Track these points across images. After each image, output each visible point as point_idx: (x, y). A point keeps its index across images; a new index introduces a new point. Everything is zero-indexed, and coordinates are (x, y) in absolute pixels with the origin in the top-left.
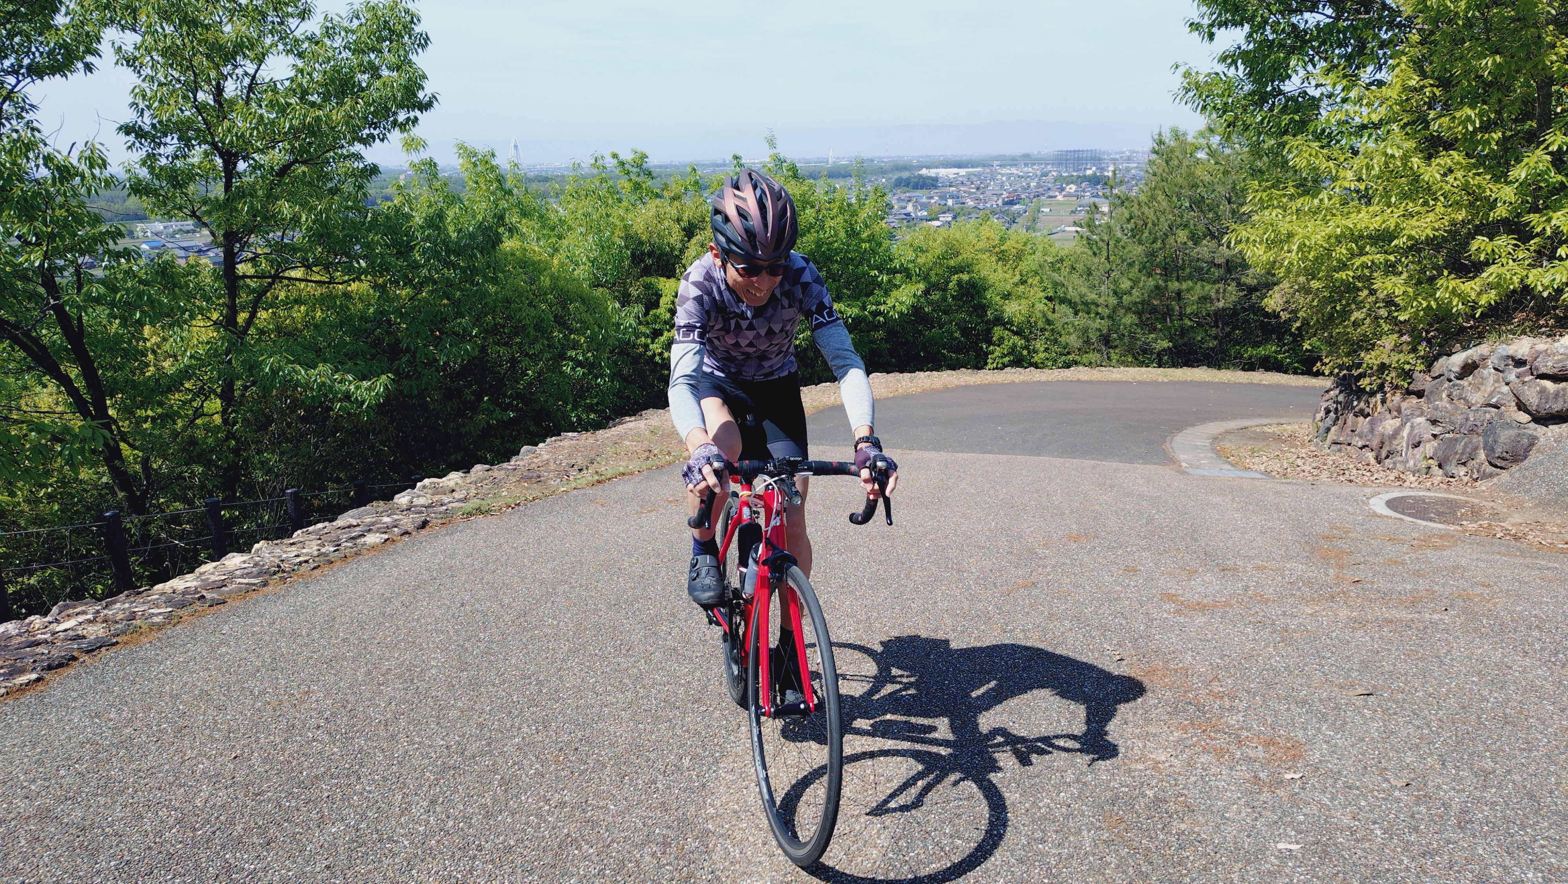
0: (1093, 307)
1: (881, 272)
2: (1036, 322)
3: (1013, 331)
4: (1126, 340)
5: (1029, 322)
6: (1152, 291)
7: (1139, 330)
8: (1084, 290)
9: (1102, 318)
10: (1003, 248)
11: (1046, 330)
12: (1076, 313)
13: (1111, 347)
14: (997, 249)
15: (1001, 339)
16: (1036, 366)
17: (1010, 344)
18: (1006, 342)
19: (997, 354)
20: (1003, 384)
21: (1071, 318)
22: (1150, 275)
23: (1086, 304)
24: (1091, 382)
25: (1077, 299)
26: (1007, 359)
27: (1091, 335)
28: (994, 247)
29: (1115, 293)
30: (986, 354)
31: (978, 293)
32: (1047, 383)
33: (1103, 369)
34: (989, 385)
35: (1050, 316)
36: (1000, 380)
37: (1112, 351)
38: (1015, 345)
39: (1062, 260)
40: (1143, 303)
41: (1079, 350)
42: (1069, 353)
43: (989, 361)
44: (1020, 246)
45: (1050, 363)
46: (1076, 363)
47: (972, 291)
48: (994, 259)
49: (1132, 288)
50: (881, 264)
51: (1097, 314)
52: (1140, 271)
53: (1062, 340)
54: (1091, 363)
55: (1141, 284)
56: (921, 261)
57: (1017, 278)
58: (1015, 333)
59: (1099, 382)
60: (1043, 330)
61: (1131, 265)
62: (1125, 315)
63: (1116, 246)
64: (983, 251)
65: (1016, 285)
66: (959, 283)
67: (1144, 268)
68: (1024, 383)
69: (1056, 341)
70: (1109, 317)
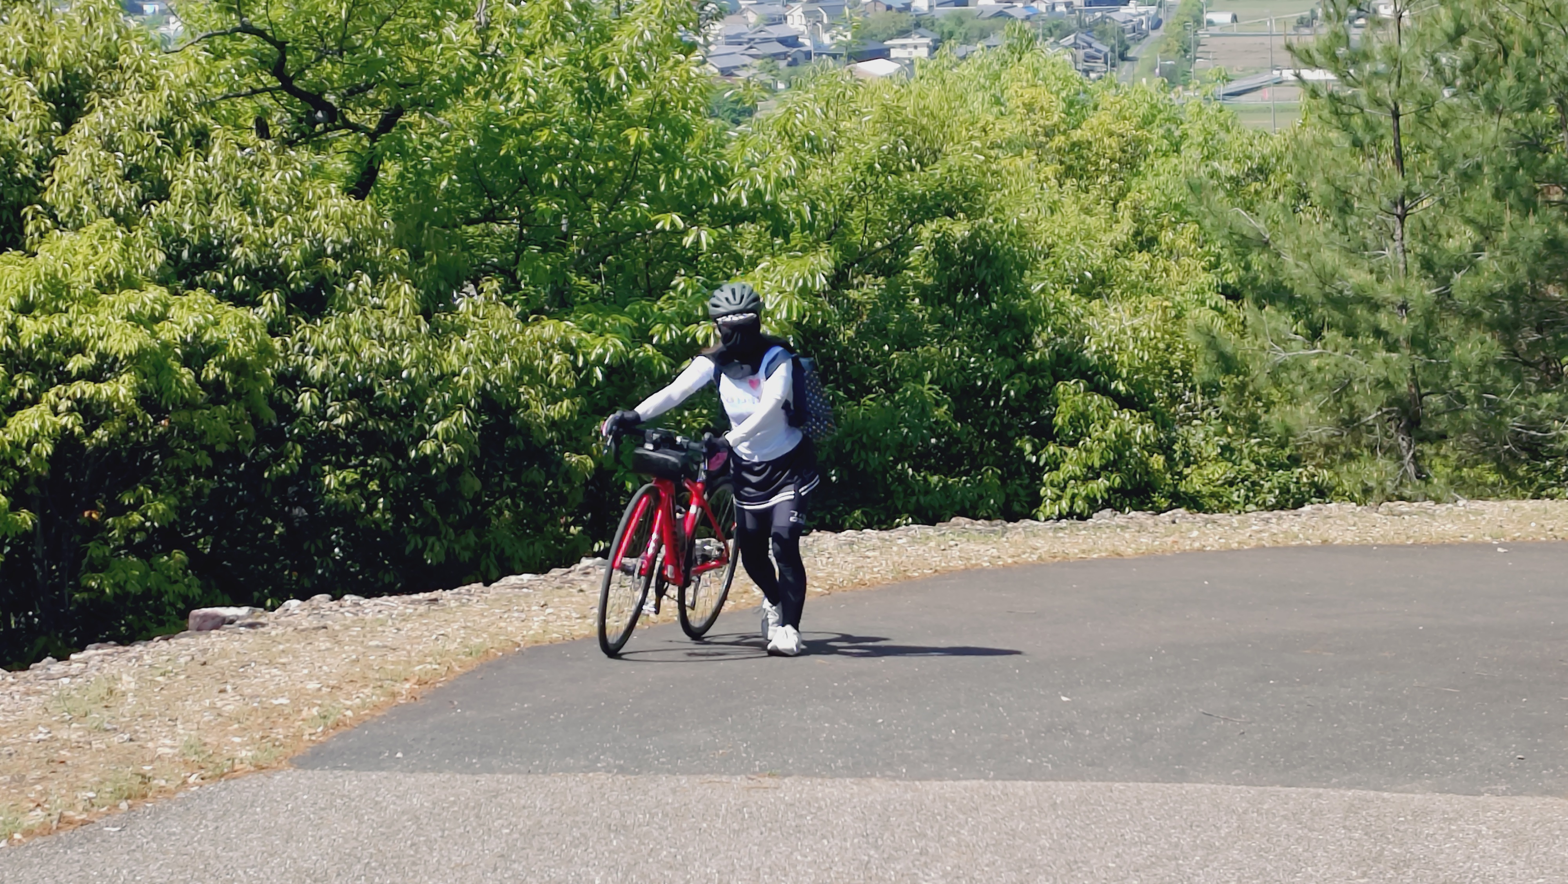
0: (1361, 312)
1: (691, 218)
2: (1186, 366)
3: (1116, 396)
4: (1471, 412)
5: (1164, 364)
6: (1538, 258)
7: (1507, 382)
8: (1330, 257)
9: (1392, 347)
10: (1076, 135)
11: (1219, 389)
12: (1315, 333)
13: (1423, 439)
14: (1059, 140)
15: (1080, 422)
16: (1194, 503)
17: (1110, 433)
18: (1096, 430)
19: (1068, 468)
20: (1083, 564)
21: (1298, 349)
22: (1528, 206)
23: (1339, 302)
24: (1363, 549)
25: (1311, 289)
26: (1102, 483)
27: (1361, 402)
28: (1049, 133)
29: (1427, 265)
30: (1036, 471)
31: (1001, 278)
32: (1226, 555)
33: (1404, 506)
34: (1040, 566)
35: (1231, 343)
36: (1074, 551)
37: (1428, 449)
38: (1124, 440)
39: (1262, 172)
40: (1515, 293)
41: (1329, 449)
42: (1295, 461)
43: (1047, 492)
44: (1128, 128)
45: (1236, 495)
46: (1322, 493)
47: (983, 273)
48: (1049, 171)
49: (1478, 248)
50: (692, 193)
51: (1378, 333)
52: (1498, 195)
53: (1274, 419)
54: (1367, 491)
55: (1504, 237)
56: (817, 178)
57: (1125, 228)
58: (1124, 402)
59: (1392, 550)
60: (1211, 390)
61: (1468, 178)
62: (1463, 335)
63: (1421, 120)
64: (1014, 147)
65: (1122, 250)
66: (942, 248)
67: (1511, 184)
68: (1150, 558)
69: (1253, 425)
70: (1414, 342)
